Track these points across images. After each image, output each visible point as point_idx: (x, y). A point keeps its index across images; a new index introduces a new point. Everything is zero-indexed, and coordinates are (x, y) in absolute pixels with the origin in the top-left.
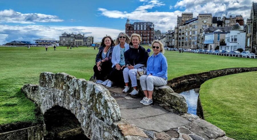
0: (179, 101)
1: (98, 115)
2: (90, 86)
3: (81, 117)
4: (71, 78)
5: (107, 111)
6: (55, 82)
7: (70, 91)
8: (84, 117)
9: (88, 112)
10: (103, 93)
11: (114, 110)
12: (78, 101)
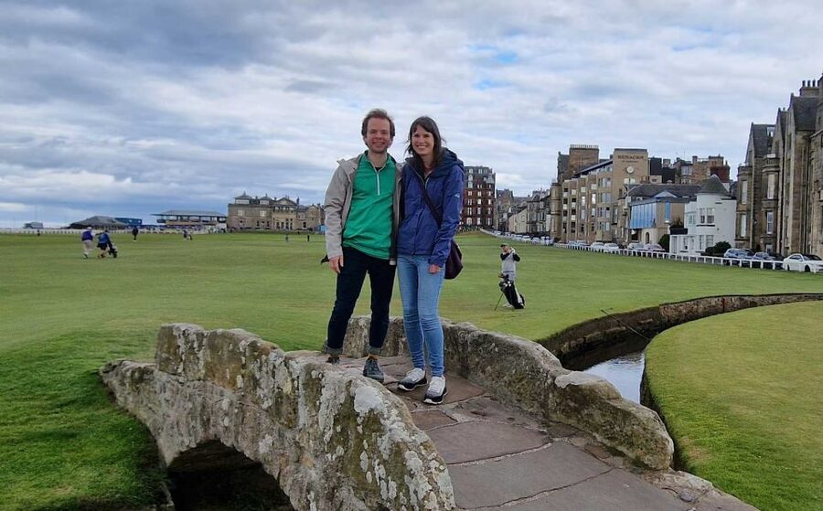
0: (644, 429)
1: (366, 495)
2: (334, 384)
3: (301, 492)
4: (265, 352)
5: (402, 486)
6: (209, 360)
7: (262, 396)
8: (312, 494)
9: (327, 478)
10: (386, 416)
11: (431, 481)
12: (289, 435)
